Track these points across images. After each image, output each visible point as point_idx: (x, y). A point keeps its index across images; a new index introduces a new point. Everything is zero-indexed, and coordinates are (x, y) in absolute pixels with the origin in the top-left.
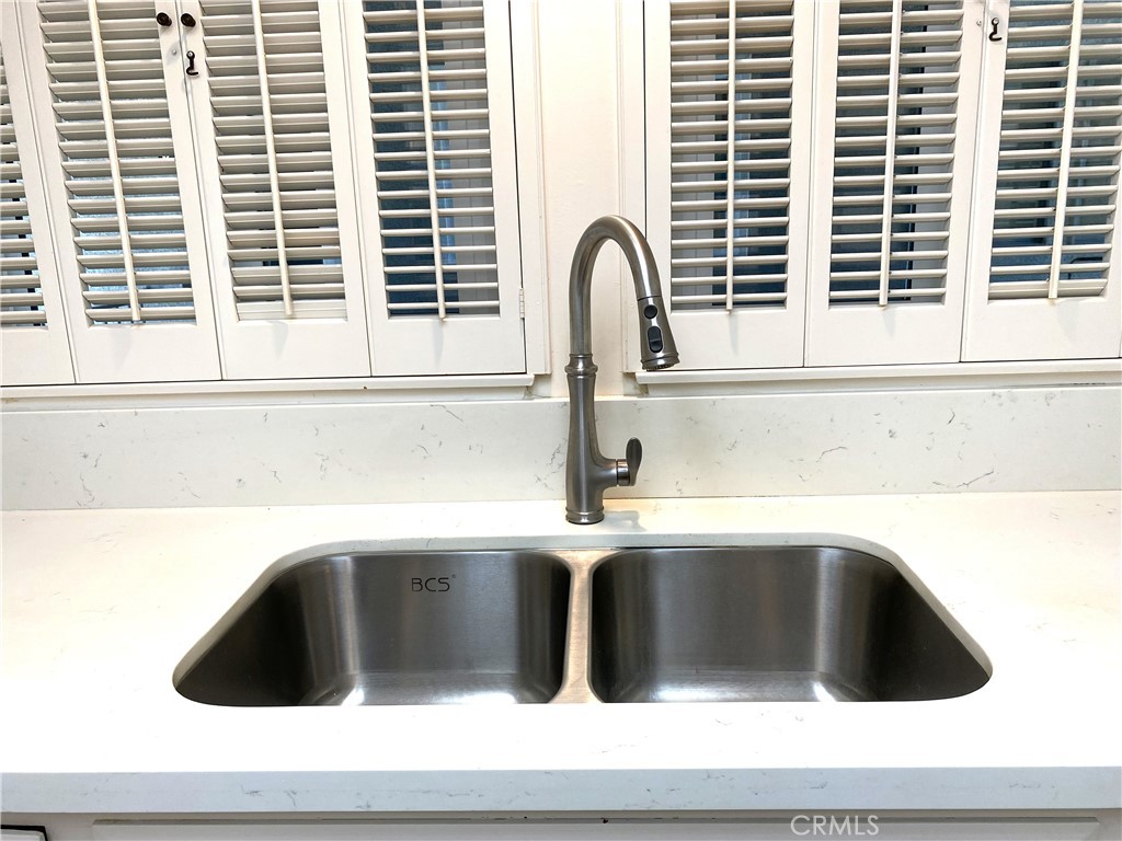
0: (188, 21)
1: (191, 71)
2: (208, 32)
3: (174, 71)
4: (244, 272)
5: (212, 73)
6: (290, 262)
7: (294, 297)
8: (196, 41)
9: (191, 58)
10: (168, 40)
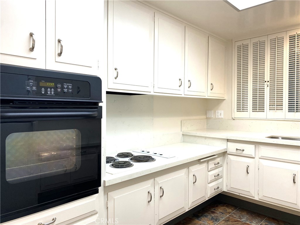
0: (268, 81)
1: (268, 86)
2: (270, 82)
3: (266, 86)
4: (270, 107)
5: (270, 86)
6: (277, 106)
7: (276, 110)
8: (269, 83)
9: (268, 85)
10: (265, 83)
